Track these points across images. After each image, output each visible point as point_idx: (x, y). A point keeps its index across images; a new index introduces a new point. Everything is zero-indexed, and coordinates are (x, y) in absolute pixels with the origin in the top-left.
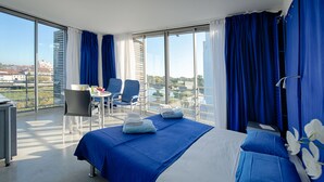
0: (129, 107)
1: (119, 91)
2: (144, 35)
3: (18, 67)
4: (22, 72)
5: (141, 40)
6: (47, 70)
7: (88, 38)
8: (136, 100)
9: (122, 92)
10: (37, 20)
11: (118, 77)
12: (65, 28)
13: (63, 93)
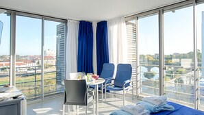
0: (121, 92)
1: (112, 76)
2: (137, 16)
3: (30, 57)
4: (33, 61)
5: (134, 22)
6: (51, 58)
7: (85, 27)
8: (128, 85)
9: (114, 77)
10: (44, 17)
11: (111, 62)
12: (65, 21)
13: (63, 83)
